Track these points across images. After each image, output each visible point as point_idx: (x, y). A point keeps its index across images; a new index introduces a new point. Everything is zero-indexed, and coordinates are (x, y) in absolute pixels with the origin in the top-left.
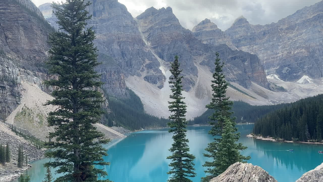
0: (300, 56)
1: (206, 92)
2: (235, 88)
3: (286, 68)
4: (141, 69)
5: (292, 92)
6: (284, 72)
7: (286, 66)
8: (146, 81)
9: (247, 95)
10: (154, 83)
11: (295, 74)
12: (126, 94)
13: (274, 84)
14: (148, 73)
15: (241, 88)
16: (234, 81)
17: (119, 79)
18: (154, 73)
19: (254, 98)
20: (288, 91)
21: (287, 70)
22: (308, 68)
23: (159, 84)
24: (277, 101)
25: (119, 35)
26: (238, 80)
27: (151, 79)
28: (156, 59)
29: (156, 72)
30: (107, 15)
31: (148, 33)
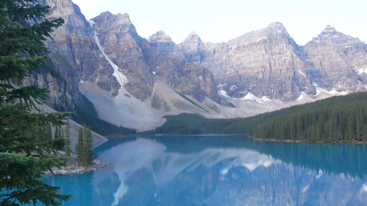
0: (246, 76)
1: (162, 103)
2: (190, 101)
3: (234, 86)
4: (93, 75)
5: (240, 108)
6: (231, 89)
7: (234, 84)
8: (99, 87)
9: (201, 108)
10: (108, 90)
11: (241, 92)
12: (79, 99)
13: (224, 99)
14: (101, 78)
15: (195, 101)
16: (189, 94)
17: (72, 82)
18: (108, 79)
19: (208, 112)
20: (237, 107)
21: (234, 88)
22: (253, 87)
23: (113, 91)
24: (230, 116)
25: (71, 36)
26: (193, 93)
27: (104, 86)
28: (110, 66)
29: (110, 79)
30: (59, 14)
31: (103, 38)
